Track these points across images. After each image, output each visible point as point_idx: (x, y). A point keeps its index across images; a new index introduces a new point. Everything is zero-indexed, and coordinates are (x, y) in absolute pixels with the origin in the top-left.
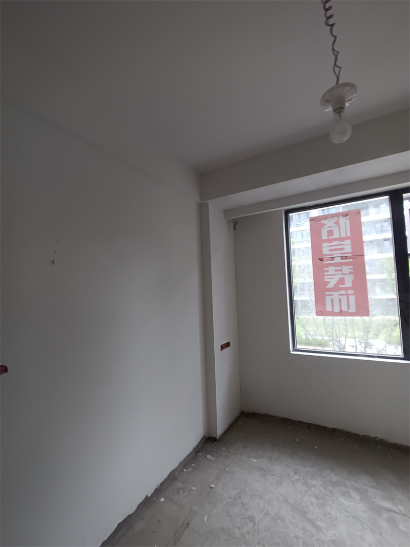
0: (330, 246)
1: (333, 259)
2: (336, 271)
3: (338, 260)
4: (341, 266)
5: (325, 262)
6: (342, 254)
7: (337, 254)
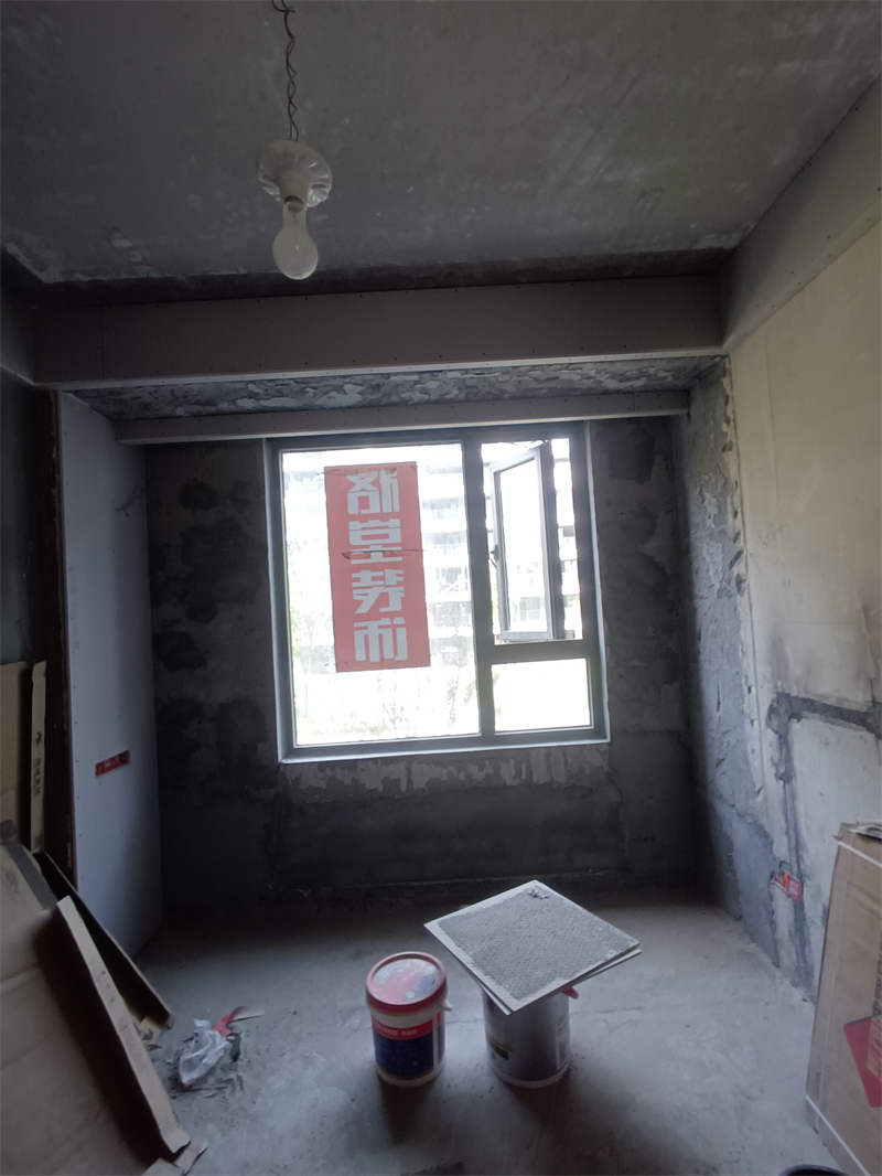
0: (363, 529)
1: (368, 555)
2: (374, 579)
3: (377, 558)
4: (383, 570)
5: (354, 562)
6: (384, 545)
7: (376, 545)
